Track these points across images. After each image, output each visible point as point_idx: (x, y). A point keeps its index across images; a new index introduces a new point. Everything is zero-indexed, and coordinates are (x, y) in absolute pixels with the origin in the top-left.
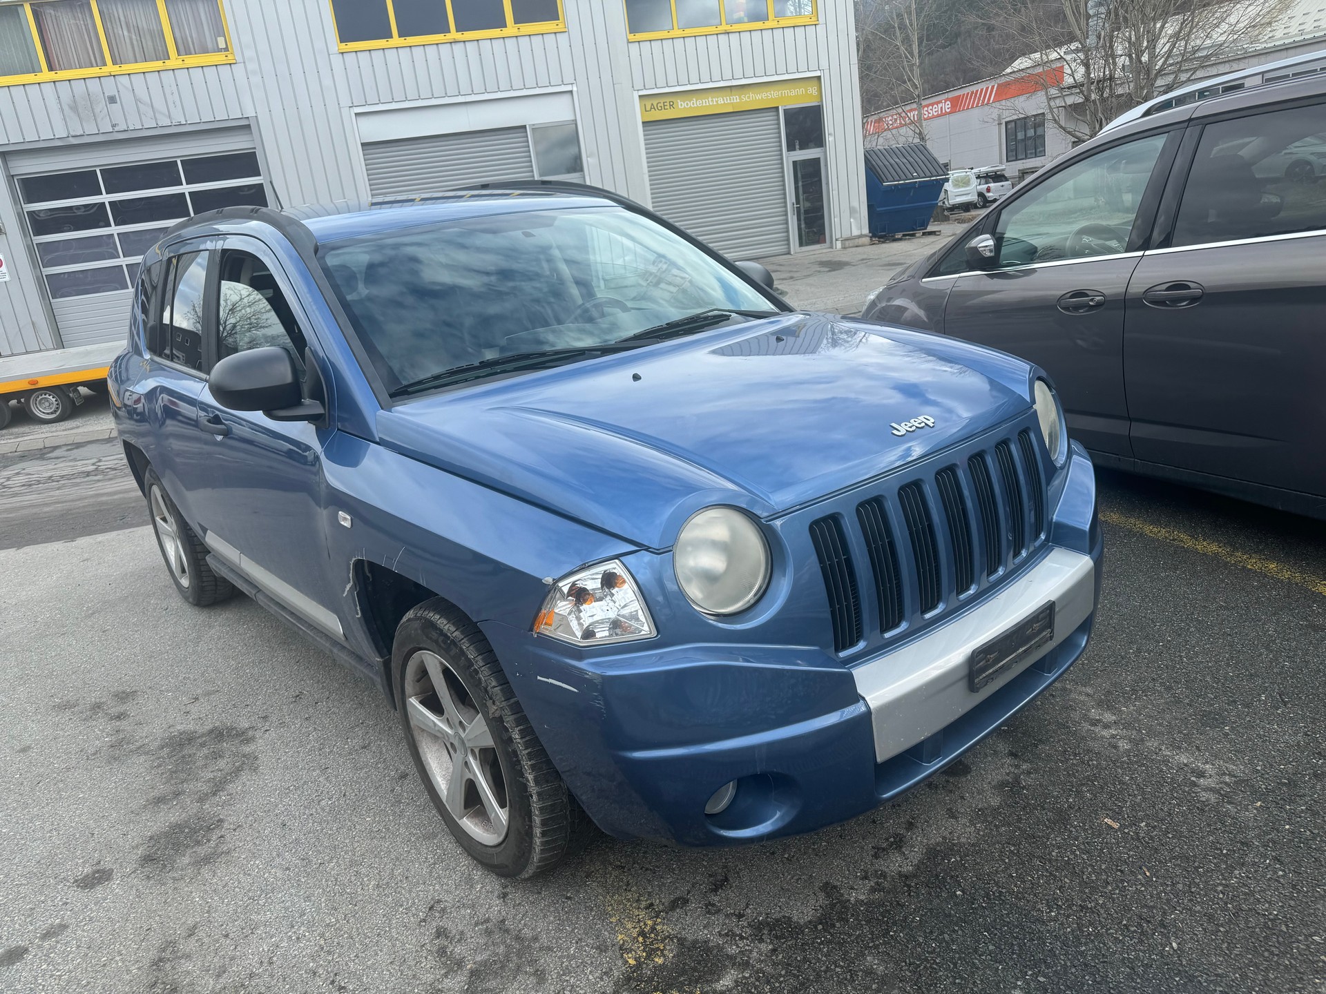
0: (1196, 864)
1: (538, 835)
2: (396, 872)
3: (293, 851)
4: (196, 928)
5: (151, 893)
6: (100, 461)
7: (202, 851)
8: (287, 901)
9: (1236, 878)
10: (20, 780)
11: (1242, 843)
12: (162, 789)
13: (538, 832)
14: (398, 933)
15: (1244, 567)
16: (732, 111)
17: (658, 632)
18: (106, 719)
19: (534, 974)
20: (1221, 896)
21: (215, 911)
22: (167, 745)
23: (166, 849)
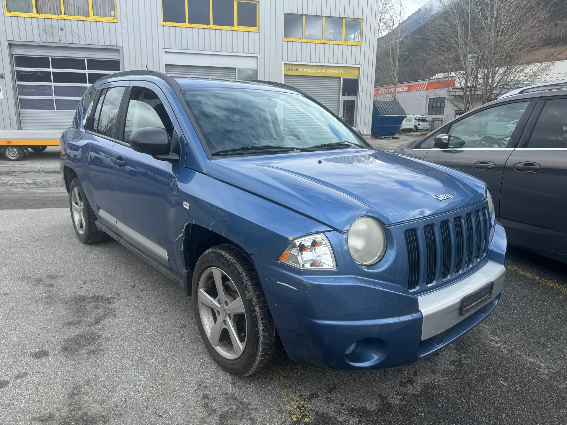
0: (543, 405)
1: (259, 356)
2: (183, 368)
3: (134, 353)
4: (90, 382)
5: (68, 364)
6: (35, 179)
7: (91, 348)
8: (132, 375)
9: (561, 412)
10: (4, 307)
11: (562, 398)
12: (71, 319)
13: (259, 354)
14: (185, 394)
15: (546, 285)
16: (321, 76)
17: (337, 268)
18: (44, 286)
19: (250, 420)
20: (556, 419)
21: (99, 375)
22: (73, 300)
23: (74, 345)
